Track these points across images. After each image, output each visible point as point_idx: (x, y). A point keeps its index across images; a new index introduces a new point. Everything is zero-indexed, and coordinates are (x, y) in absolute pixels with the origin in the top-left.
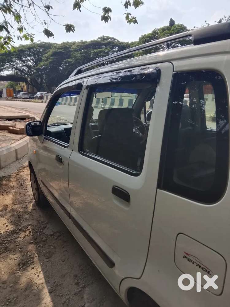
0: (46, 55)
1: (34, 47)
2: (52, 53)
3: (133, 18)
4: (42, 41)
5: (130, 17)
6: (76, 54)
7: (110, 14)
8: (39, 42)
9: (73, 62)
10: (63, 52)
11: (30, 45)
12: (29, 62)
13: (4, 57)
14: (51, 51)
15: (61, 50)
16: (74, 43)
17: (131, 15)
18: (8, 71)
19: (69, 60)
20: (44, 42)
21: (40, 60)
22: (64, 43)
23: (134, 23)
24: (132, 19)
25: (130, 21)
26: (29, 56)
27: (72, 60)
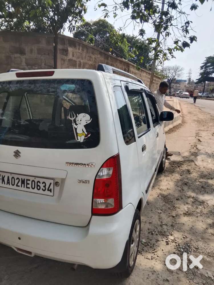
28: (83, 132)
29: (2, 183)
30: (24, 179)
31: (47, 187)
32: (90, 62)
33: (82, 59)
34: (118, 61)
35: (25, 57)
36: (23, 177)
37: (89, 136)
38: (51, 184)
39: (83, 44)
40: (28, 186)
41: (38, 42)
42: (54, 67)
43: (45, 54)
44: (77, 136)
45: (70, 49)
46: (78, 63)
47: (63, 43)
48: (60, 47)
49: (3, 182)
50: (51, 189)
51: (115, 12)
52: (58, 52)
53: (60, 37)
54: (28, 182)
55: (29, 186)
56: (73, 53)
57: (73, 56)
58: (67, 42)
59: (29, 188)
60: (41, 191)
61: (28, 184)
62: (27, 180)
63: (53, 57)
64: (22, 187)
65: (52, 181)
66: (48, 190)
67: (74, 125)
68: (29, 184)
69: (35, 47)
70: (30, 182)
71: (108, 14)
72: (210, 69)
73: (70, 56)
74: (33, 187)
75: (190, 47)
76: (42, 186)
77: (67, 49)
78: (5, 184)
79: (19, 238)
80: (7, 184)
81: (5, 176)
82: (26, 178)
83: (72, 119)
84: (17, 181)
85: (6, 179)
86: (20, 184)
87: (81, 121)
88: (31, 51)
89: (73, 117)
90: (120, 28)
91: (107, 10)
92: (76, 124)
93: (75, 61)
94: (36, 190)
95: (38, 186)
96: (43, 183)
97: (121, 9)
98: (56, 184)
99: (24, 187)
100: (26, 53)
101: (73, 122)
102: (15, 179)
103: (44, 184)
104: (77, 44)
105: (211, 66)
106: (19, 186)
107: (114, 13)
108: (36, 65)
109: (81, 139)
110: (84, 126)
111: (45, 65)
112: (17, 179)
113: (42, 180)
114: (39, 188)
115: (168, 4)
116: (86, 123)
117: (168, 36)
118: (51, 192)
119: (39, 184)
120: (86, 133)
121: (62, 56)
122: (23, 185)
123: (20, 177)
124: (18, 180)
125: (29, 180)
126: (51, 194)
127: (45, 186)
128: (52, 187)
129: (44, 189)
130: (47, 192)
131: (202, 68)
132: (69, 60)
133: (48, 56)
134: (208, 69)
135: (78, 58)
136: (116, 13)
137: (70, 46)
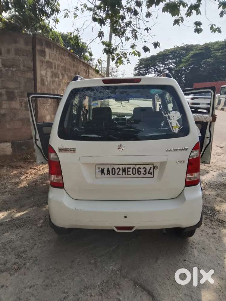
0: (186, 57)
1: (177, 50)
2: (192, 54)
3: (218, 28)
4: (185, 44)
5: (214, 27)
6: (216, 53)
7: (202, 27)
8: (183, 45)
9: (212, 62)
10: (204, 53)
11: (173, 48)
12: (171, 65)
13: (149, 62)
14: (192, 52)
15: (201, 51)
16: (217, 43)
17: (215, 25)
18: (152, 74)
19: (208, 60)
20: (187, 45)
21: (180, 62)
22: (206, 44)
23: (219, 32)
24: (216, 29)
25: (214, 31)
26: (171, 59)
27: (211, 60)
28: (177, 125)
29: (102, 175)
30: (125, 168)
31: (147, 171)
32: (62, 64)
33: (56, 61)
34: (81, 63)
35: (2, 57)
36: (124, 167)
37: (182, 127)
38: (151, 168)
39: (57, 46)
40: (129, 173)
41: (15, 42)
42: (33, 68)
43: (23, 55)
44: (173, 128)
45: (47, 50)
46: (53, 64)
47: (41, 44)
48: (38, 48)
49: (103, 173)
50: (151, 172)
51: (75, 12)
52: (37, 53)
53: (38, 38)
54: (129, 170)
55: (131, 173)
56: (49, 54)
57: (50, 57)
58: (45, 43)
59: (130, 174)
60: (142, 175)
61: (128, 171)
62: (128, 168)
63: (32, 58)
64: (122, 175)
65: (152, 166)
66: (149, 173)
67: (169, 121)
68: (130, 171)
69: (12, 47)
70: (131, 170)
71: (68, 14)
72: (143, 70)
73: (47, 58)
74: (134, 173)
75: (150, 51)
76: (142, 171)
77: (45, 50)
78: (104, 175)
79: (126, 217)
80: (107, 175)
81: (104, 168)
82: (126, 167)
83: (167, 116)
84: (117, 171)
85: (105, 171)
86: (121, 172)
87: (173, 117)
88: (8, 51)
89: (167, 114)
90: (78, 29)
91: (68, 10)
92: (171, 120)
93: (51, 63)
94: (137, 175)
95: (138, 171)
96: (143, 169)
97: (82, 10)
98: (155, 167)
99: (125, 175)
100: (2, 53)
101: (168, 118)
102: (116, 168)
103: (145, 169)
104: (52, 45)
105: (144, 68)
106: (120, 175)
107: (74, 14)
108: (13, 67)
109: (176, 130)
110: (177, 120)
111: (24, 66)
112: (117, 169)
113: (142, 167)
114: (139, 173)
115: (127, 9)
116: (178, 118)
117: (128, 41)
118: (151, 174)
119: (139, 170)
120: (179, 126)
121: (41, 57)
122: (124, 173)
123: (121, 167)
124: (119, 169)
125: (130, 168)
126: (152, 176)
127: (145, 171)
128: (152, 170)
129: (145, 173)
130: (147, 175)
131: (136, 69)
132: (46, 61)
133: (26, 57)
134: (141, 70)
135: (53, 59)
136: (76, 14)
137: (47, 47)
